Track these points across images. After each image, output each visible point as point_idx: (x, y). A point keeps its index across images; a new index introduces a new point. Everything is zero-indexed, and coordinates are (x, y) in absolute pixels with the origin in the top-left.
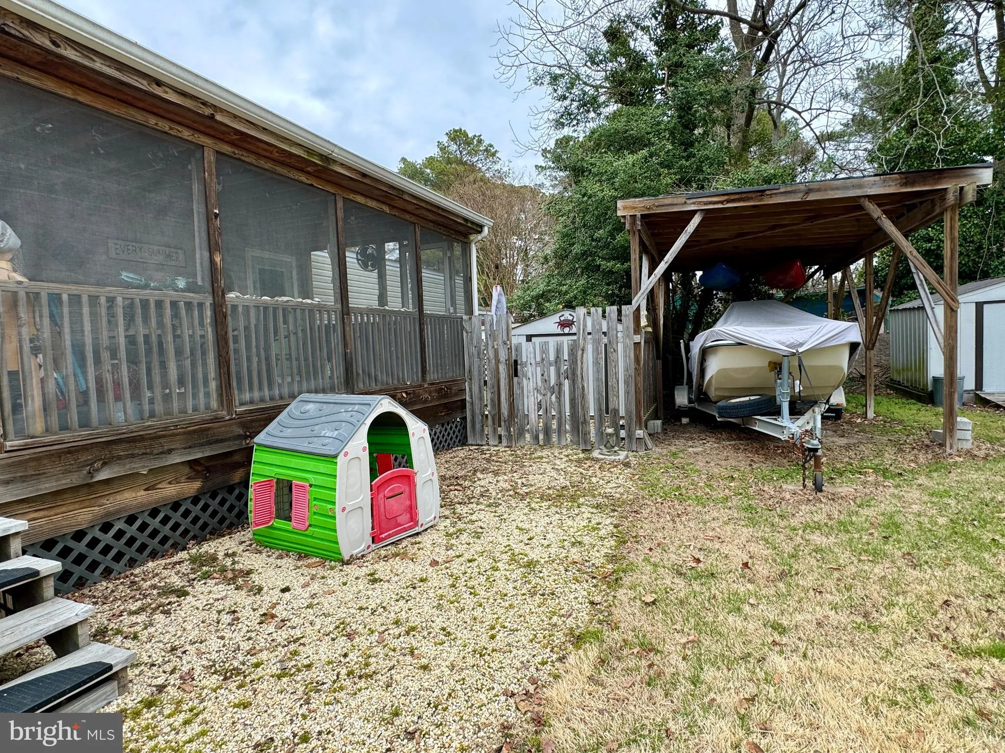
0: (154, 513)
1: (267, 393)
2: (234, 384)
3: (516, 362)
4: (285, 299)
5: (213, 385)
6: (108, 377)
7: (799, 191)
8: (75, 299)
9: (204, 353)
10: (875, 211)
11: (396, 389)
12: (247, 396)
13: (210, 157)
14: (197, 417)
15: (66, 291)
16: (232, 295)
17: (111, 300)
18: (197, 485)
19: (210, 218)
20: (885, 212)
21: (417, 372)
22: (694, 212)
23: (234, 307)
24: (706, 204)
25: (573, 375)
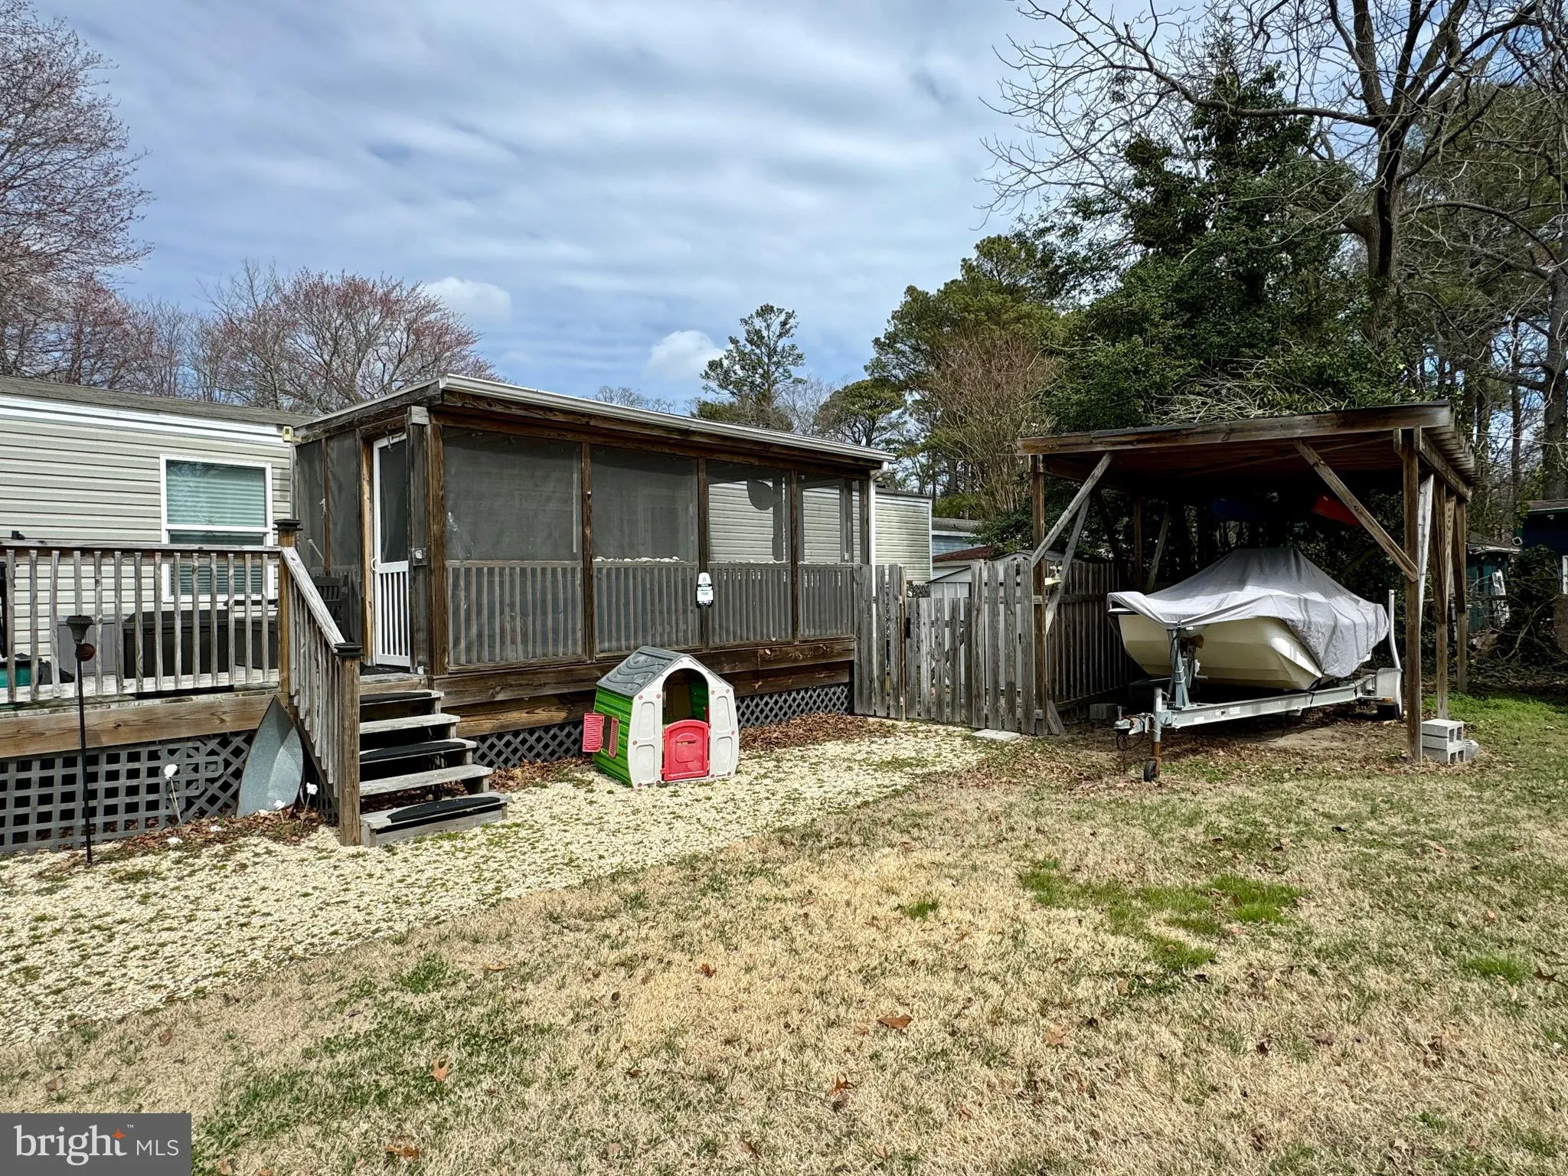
0: (532, 732)
1: (623, 643)
2: (596, 633)
3: (908, 620)
4: (644, 559)
5: (579, 634)
6: (508, 627)
7: (1220, 431)
8: (491, 571)
9: (574, 609)
10: (1311, 457)
11: (757, 645)
12: (606, 645)
13: (586, 449)
14: (566, 660)
15: (485, 565)
16: (599, 559)
17: (512, 569)
18: (563, 715)
19: (585, 498)
20: (1323, 456)
21: (786, 629)
22: (1102, 454)
23: (600, 570)
24: (1114, 444)
25: (968, 638)
